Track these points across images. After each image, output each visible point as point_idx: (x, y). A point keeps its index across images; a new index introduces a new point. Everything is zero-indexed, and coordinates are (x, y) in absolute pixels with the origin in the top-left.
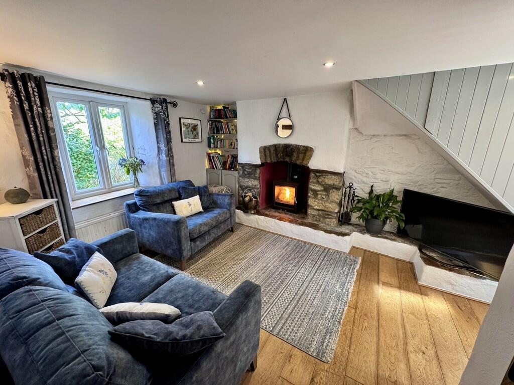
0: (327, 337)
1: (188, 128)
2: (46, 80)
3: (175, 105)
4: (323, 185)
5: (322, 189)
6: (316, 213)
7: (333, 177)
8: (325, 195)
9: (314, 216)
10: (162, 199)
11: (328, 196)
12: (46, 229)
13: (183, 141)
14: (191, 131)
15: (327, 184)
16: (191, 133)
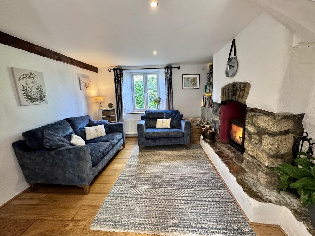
0: (111, 223)
1: (188, 80)
2: (123, 69)
3: (178, 68)
4: (255, 127)
5: (256, 132)
6: (250, 159)
7: (265, 118)
8: (257, 140)
9: (248, 162)
10: (153, 116)
11: (261, 142)
12: (110, 116)
13: (183, 88)
14: (191, 82)
15: (259, 127)
16: (191, 83)
